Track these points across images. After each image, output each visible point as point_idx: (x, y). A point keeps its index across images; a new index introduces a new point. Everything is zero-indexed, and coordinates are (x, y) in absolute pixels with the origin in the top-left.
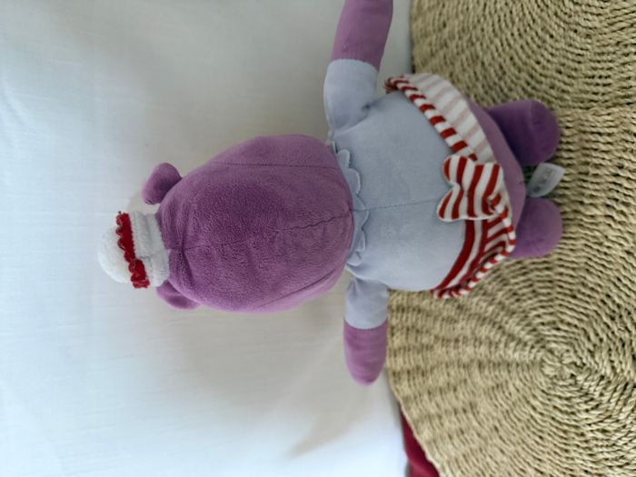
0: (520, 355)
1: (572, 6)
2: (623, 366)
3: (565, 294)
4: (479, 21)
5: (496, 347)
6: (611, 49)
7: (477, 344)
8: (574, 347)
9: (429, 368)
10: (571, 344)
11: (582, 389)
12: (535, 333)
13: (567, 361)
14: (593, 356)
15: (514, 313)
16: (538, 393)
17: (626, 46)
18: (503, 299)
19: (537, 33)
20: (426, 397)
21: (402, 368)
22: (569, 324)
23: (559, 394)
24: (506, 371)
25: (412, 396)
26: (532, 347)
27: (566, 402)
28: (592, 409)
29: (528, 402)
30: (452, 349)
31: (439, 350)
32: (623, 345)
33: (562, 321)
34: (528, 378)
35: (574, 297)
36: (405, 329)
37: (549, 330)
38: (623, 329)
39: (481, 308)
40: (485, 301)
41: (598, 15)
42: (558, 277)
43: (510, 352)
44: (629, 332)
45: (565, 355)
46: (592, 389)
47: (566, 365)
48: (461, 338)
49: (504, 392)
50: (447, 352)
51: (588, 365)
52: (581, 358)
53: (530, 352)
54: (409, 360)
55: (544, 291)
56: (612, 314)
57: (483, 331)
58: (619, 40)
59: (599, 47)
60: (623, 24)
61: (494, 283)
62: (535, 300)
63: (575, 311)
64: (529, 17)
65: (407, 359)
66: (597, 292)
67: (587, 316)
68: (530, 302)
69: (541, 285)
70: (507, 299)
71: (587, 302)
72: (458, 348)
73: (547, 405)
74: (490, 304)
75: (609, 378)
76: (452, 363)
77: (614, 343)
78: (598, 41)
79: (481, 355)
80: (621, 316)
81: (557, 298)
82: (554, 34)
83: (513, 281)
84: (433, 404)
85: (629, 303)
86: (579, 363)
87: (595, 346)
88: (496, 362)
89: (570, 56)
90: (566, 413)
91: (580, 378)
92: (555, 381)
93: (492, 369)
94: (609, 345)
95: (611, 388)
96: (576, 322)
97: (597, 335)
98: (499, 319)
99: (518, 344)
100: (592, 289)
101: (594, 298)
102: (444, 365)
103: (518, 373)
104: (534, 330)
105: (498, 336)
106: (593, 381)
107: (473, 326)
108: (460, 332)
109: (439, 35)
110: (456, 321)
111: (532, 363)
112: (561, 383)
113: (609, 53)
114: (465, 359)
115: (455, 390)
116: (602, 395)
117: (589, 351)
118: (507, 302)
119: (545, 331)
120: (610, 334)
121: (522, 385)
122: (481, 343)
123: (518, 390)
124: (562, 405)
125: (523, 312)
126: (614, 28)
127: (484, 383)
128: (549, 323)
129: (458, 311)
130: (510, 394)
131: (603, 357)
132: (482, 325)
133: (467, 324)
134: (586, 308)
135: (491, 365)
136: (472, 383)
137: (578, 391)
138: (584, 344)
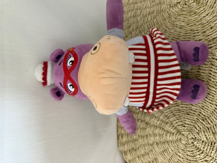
0: (172, 138)
1: (174, 19)
2: (210, 136)
3: (185, 114)
4: (142, 25)
5: (162, 136)
6: (189, 32)
7: (155, 136)
8: (191, 132)
9: (137, 148)
10: (190, 131)
11: (196, 147)
12: (176, 129)
13: (190, 137)
14: (199, 134)
15: (167, 123)
16: (180, 151)
17: (194, 31)
18: (163, 119)
19: (163, 28)
20: (137, 159)
21: (127, 149)
22: (188, 124)
23: (188, 150)
24: (167, 144)
25: (132, 160)
26: (176, 134)
27: (191, 153)
28: (201, 154)
29: (177, 155)
30: (146, 139)
31: (140, 141)
32: (209, 129)
33: (185, 123)
34: (176, 146)
35: (188, 114)
36: (127, 134)
37: (181, 127)
38: (208, 123)
39: (155, 122)
40: (156, 120)
41: (183, 22)
42: (182, 108)
43: (168, 137)
44: (210, 124)
45: (189, 135)
46: (200, 146)
47: (189, 139)
48: (148, 135)
49: (167, 152)
50: (144, 141)
51: (197, 138)
52: (194, 136)
53: (176, 136)
54: (129, 146)
55: (178, 114)
56: (203, 119)
57: (157, 131)
58: (191, 29)
59: (185, 32)
60: (192, 24)
61: (158, 113)
62: (175, 117)
63: (189, 119)
64: (160, 23)
65: (128, 146)
66: (196, 112)
67: (194, 120)
68: (173, 118)
69: (176, 112)
70: (164, 118)
71: (193, 116)
72: (148, 138)
73: (184, 154)
74: (158, 121)
75: (205, 141)
76: (146, 144)
77: (205, 129)
78: (184, 30)
79: (157, 140)
80: (206, 119)
81: (182, 116)
82: (169, 28)
83: (165, 112)
84: (141, 161)
85: (208, 114)
86: (194, 138)
87: (198, 130)
88: (163, 141)
89: (175, 34)
90: (192, 156)
91: (195, 143)
92: (186, 145)
93: (162, 144)
94: (204, 130)
95: (207, 145)
96: (191, 123)
97: (199, 127)
98: (162, 126)
99: (170, 134)
100: (194, 111)
101: (196, 114)
102: (143, 146)
103: (172, 145)
104: (176, 128)
105: (163, 132)
106: (200, 143)
107: (153, 129)
108: (148, 132)
109: (128, 30)
110: (146, 129)
111: (177, 140)
112: (189, 146)
113: (188, 33)
114: (151, 142)
115: (148, 154)
116: (204, 148)
117: (197, 133)
118: (164, 120)
119: (180, 128)
120: (203, 126)
121: (174, 149)
122: (156, 135)
123: (173, 151)
124: (190, 154)
125: (171, 122)
126: (189, 25)
127: (159, 150)
128: (181, 125)
129: (146, 125)
130: (170, 153)
131: (202, 134)
132: (156, 129)
133: (150, 129)
134: (193, 118)
135: (161, 143)
136: (155, 150)
137: (195, 148)
138: (195, 130)
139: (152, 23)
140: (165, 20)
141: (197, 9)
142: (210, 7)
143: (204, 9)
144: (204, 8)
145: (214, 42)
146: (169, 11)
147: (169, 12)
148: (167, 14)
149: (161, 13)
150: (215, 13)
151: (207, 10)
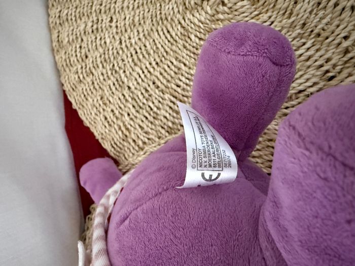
139: (143, 48)
140: (174, 43)
141: (253, 15)
142: (284, 14)
143: (270, 17)
144: (269, 14)
145: (299, 100)
146: (184, 19)
147: (183, 22)
148: (179, 27)
149: (163, 23)
150: (298, 27)
151: (278, 19)
